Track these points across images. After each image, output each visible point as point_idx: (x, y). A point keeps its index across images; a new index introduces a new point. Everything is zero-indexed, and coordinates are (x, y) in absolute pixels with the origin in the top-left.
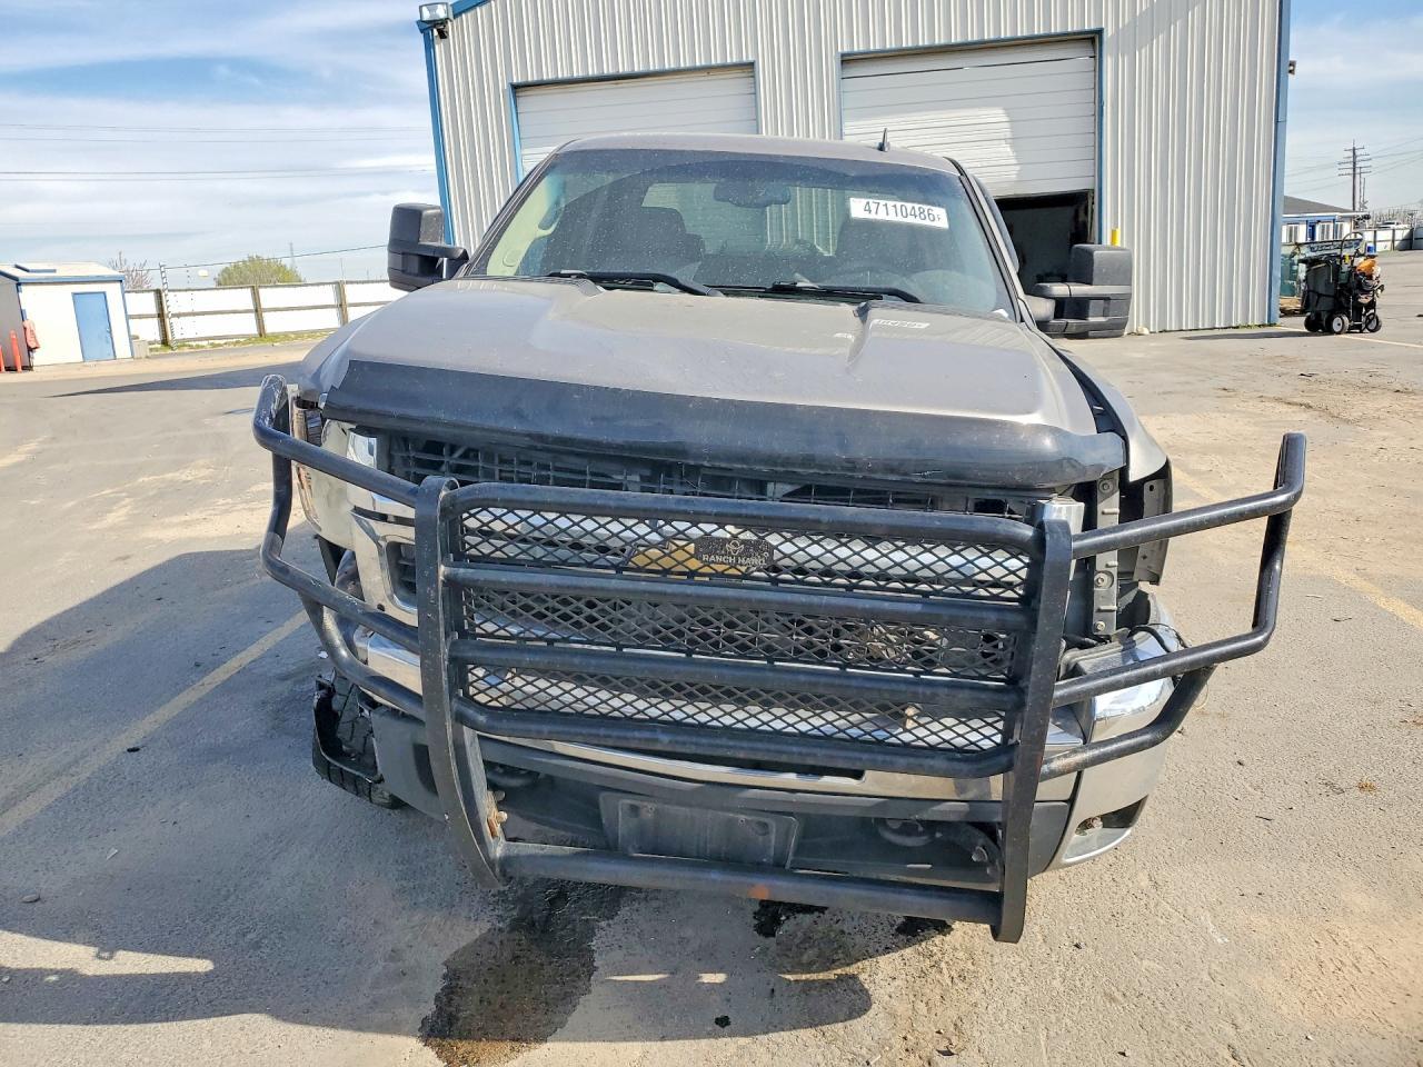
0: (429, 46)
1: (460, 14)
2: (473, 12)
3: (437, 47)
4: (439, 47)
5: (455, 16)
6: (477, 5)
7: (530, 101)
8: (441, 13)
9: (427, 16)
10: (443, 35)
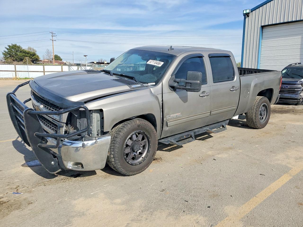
0: (245, 18)
1: (253, 11)
2: (256, 10)
3: (246, 19)
4: (247, 19)
5: (251, 12)
6: (257, 9)
7: (265, 30)
8: (248, 11)
9: (245, 12)
10: (248, 16)
